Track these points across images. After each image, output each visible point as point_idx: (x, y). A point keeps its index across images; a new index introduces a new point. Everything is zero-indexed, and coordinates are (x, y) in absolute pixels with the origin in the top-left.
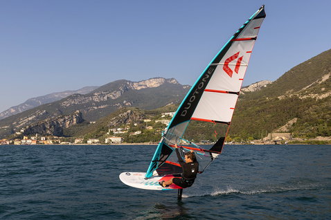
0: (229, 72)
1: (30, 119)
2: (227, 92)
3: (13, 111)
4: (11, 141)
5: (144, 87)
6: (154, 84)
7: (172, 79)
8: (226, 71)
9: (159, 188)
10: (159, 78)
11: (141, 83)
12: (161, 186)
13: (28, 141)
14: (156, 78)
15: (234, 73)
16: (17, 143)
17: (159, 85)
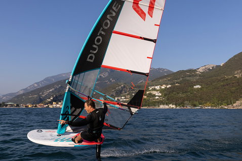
0: (142, 14)
2: (141, 38)
3: (36, 85)
4: (47, 106)
8: (137, 12)
9: (71, 144)
12: (73, 143)
13: (57, 105)
15: (147, 16)
16: (51, 107)
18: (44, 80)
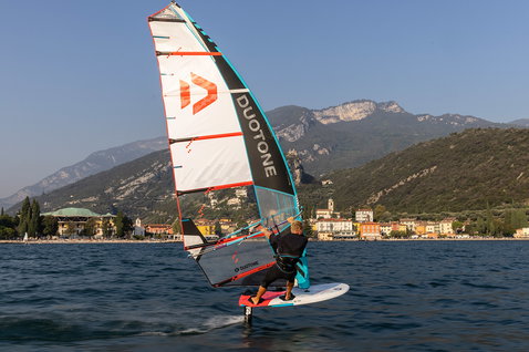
1: (143, 179)
5: (333, 121)
6: (354, 113)
7: (391, 103)
10: (363, 101)
11: (327, 113)
14: (358, 101)
17: (364, 116)
18: (87, 160)
